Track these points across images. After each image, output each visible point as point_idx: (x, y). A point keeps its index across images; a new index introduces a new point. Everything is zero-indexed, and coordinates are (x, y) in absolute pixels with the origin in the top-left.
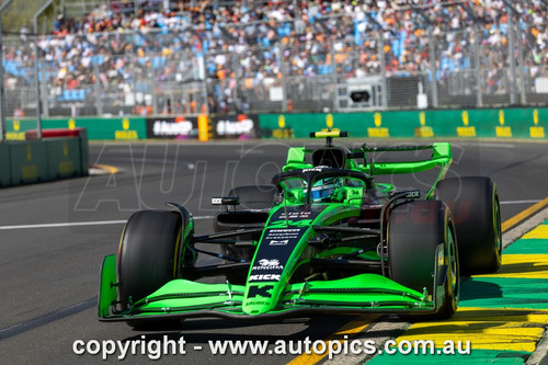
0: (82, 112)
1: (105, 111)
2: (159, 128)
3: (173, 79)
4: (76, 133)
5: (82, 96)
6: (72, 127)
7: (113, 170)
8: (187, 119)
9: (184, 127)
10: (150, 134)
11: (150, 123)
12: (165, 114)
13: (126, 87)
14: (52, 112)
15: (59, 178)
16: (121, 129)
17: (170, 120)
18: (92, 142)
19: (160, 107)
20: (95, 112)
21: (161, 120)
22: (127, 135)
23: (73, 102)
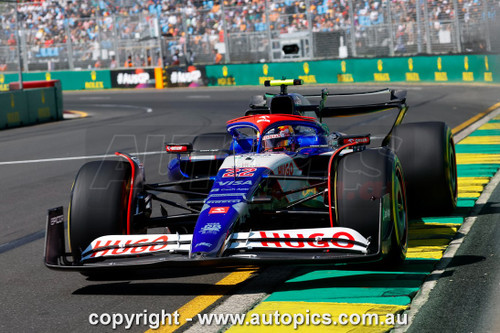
0: (57, 66)
1: (76, 66)
2: (122, 79)
3: (132, 37)
4: (51, 84)
5: (56, 53)
6: (48, 79)
7: (84, 114)
8: (146, 71)
9: (142, 78)
10: (115, 84)
11: (114, 75)
12: (126, 67)
13: (96, 45)
14: (32, 67)
15: (38, 122)
16: (90, 80)
17: (131, 72)
18: (65, 92)
19: (122, 61)
20: (67, 67)
21: (124, 72)
22: (95, 86)
23: (49, 58)
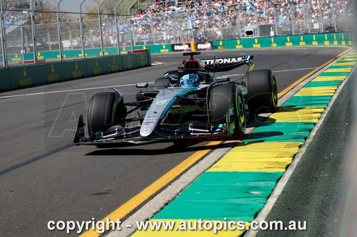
0: (148, 43)
1: (156, 42)
2: (176, 48)
3: (181, 29)
4: (146, 50)
5: (148, 37)
6: (144, 48)
7: (160, 63)
8: (187, 44)
9: (185, 47)
10: (173, 50)
11: (173, 46)
12: (178, 43)
13: (165, 33)
14: (137, 44)
15: (141, 67)
16: (163, 49)
17: (180, 45)
18: (152, 54)
19: (176, 40)
20: (153, 43)
21: (177, 45)
22: (165, 51)
23: (144, 39)
